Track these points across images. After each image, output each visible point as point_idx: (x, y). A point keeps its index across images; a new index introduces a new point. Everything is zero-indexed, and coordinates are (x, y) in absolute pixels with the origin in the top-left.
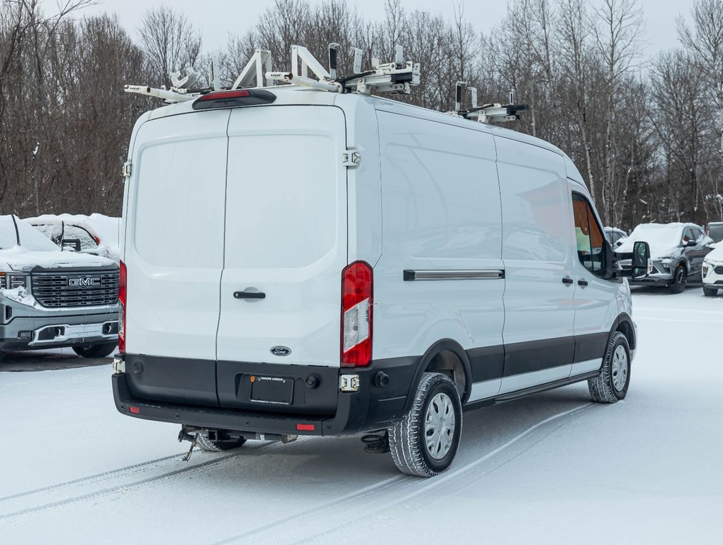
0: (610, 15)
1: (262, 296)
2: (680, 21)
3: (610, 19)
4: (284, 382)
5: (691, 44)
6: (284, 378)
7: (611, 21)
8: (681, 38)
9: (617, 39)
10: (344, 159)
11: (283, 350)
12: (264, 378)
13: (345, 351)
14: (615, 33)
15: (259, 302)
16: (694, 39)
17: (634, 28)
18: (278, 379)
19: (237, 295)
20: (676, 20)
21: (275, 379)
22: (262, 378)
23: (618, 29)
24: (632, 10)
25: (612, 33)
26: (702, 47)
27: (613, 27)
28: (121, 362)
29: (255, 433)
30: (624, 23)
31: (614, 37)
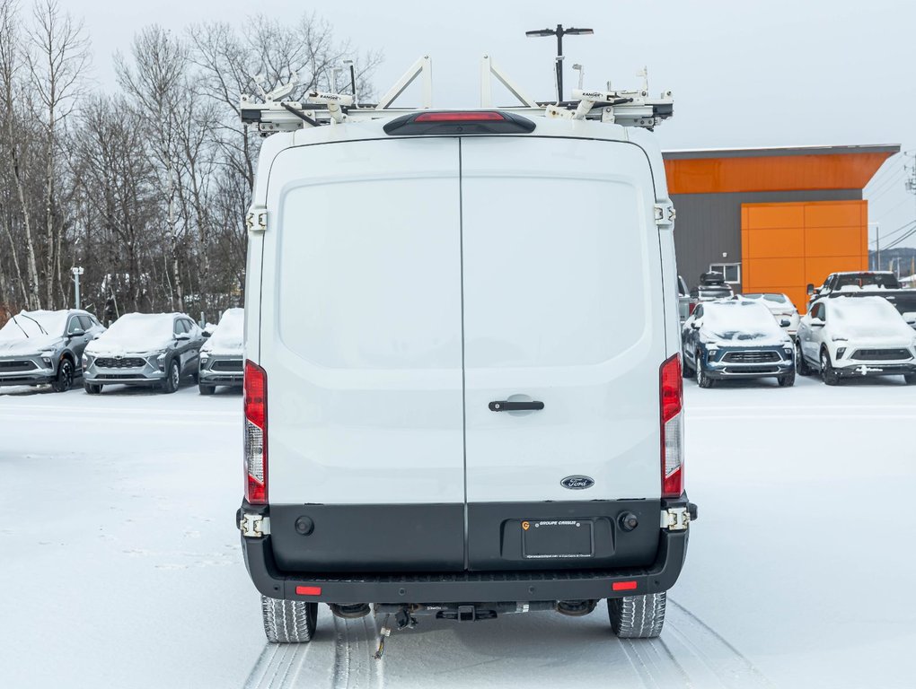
0: (47, 42)
1: (538, 406)
2: (118, 58)
3: (48, 47)
4: (578, 525)
5: (132, 88)
6: (577, 520)
7: (50, 51)
8: (121, 81)
9: (59, 73)
10: (657, 216)
11: (583, 481)
12: (544, 523)
13: (667, 477)
14: (55, 65)
15: (534, 415)
16: (135, 81)
17: (79, 61)
18: (569, 523)
19: (497, 406)
20: (113, 57)
21: (563, 523)
22: (542, 523)
23: (59, 59)
24: (76, 39)
25: (52, 65)
26: (146, 94)
27: (53, 58)
28: (262, 519)
29: (515, 602)
30: (67, 54)
31: (54, 71)
